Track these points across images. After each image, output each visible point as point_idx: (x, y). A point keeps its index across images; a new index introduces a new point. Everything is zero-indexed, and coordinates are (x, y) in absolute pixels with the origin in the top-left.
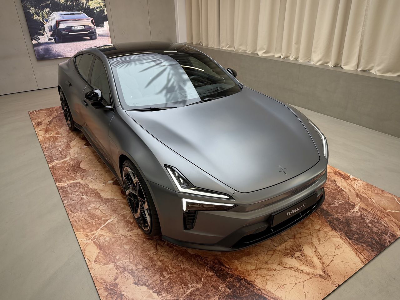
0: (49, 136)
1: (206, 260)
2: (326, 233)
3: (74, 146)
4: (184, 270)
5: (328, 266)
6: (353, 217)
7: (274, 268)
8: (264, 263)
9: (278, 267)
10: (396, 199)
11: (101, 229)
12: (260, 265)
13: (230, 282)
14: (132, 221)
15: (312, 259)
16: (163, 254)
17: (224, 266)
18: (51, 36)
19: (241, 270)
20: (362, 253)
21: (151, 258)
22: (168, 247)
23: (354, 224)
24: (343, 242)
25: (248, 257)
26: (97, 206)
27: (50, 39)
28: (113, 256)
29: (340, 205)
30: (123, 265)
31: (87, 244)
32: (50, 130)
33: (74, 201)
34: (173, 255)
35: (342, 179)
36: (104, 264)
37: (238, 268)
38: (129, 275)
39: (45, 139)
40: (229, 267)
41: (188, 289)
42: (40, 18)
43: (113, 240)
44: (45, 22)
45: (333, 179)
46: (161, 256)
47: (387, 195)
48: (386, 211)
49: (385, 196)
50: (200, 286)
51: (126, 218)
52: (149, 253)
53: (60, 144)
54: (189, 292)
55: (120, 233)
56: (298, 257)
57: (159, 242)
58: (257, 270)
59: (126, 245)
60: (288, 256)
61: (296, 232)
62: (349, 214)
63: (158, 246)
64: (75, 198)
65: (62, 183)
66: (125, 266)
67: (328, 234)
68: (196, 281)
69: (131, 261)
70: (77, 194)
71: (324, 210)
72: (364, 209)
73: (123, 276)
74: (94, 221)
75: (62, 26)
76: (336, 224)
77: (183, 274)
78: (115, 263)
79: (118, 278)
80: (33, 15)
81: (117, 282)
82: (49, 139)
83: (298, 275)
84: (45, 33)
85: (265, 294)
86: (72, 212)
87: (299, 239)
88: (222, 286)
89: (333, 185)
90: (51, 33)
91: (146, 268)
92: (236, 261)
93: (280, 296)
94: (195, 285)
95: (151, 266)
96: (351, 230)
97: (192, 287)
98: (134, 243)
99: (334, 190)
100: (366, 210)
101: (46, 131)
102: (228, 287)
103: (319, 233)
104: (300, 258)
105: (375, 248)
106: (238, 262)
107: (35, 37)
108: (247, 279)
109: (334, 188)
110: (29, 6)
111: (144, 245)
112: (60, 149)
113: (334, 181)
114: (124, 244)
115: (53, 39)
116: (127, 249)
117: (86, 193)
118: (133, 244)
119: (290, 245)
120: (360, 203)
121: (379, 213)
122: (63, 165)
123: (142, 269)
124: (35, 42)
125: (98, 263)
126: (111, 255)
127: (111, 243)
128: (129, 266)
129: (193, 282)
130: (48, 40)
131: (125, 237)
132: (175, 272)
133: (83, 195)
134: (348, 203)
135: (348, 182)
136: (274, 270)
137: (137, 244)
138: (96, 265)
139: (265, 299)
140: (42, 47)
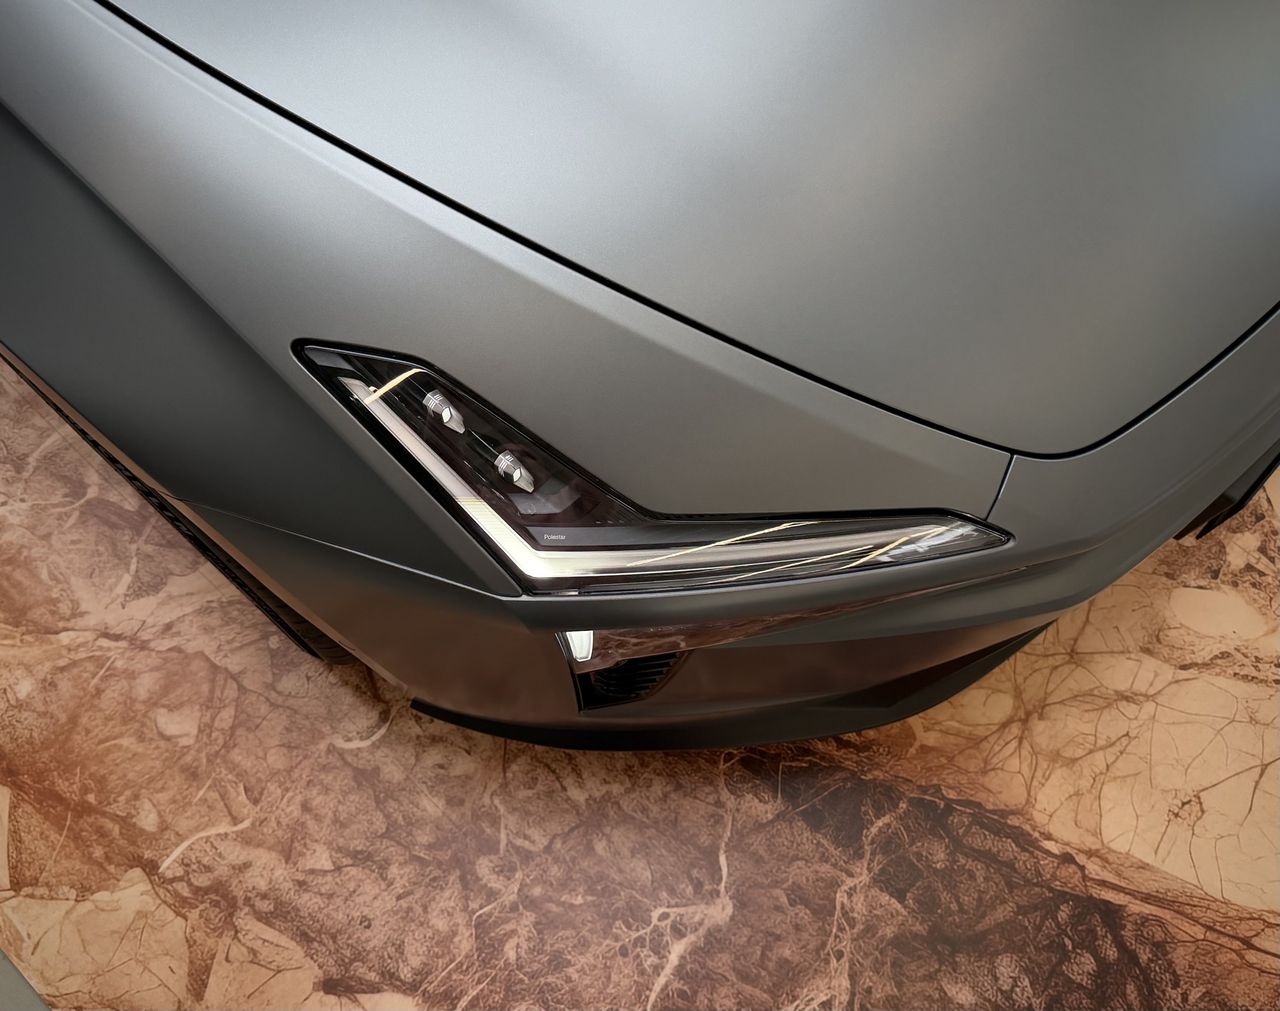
7: (1122, 687)
8: (1059, 660)
9: (1147, 673)
12: (1038, 678)
13: (887, 843)
21: (366, 777)
28: (115, 818)
30: (208, 869)
36: (84, 891)
38: (270, 934)
41: (659, 949)
43: (65, 685)
50: (720, 912)
52: (340, 743)
54: (668, 970)
55: (91, 621)
56: (1249, 568)
58: (1025, 721)
59: (171, 709)
60: (1191, 578)
66: (222, 871)
68: (691, 879)
69: (246, 824)
73: (238, 952)
77: (600, 847)
78: (151, 868)
79: (207, 970)
85: (1103, 883)
88: (850, 882)
91: (362, 858)
94: (691, 909)
97: (678, 932)
98: (213, 681)
102: (882, 881)
104: (1262, 574)
108: (981, 797)
116: (184, 742)
118: (212, 691)
123: (338, 869)
125: (41, 891)
126: (104, 814)
127: (63, 718)
128: (247, 865)
129: (672, 891)
131: (139, 643)
132: (545, 842)
136: (1127, 699)
137: (242, 689)
138: (35, 907)
139: (1112, 915)
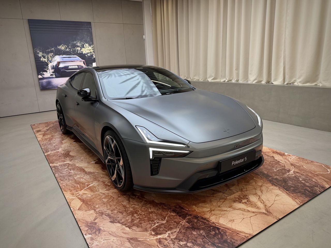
0: (46, 137)
1: (169, 206)
2: (267, 188)
3: (65, 143)
4: (152, 212)
5: (270, 207)
6: (289, 177)
7: (225, 210)
8: (217, 207)
9: (229, 209)
10: (323, 166)
11: (85, 190)
12: (214, 208)
13: (189, 219)
14: (109, 184)
15: (257, 204)
16: (134, 204)
17: (184, 209)
18: (53, 73)
19: (198, 211)
20: (297, 199)
21: (124, 206)
22: (138, 199)
23: (290, 182)
24: (281, 192)
25: (204, 203)
26: (82, 177)
27: (51, 75)
28: (93, 206)
29: (278, 170)
30: (102, 211)
31: (73, 199)
32: (47, 134)
33: (63, 174)
34: (142, 204)
35: (279, 155)
36: (86, 211)
37: (195, 210)
38: (106, 217)
39: (43, 140)
40: (188, 210)
41: (155, 224)
42: (46, 60)
43: (94, 196)
44: (49, 63)
45: (271, 155)
46: (132, 204)
47: (316, 164)
48: (316, 173)
49: (315, 165)
50: (164, 222)
51: (105, 183)
52: (123, 203)
53: (54, 142)
54: (155, 226)
55: (100, 192)
56: (245, 202)
57: (132, 196)
58: (211, 211)
59: (105, 199)
60: (237, 202)
61: (242, 188)
62: (286, 176)
63: (130, 198)
64: (64, 173)
65: (54, 164)
66: (103, 211)
67: (269, 188)
68: (161, 219)
69: (108, 208)
70: (66, 170)
71: (265, 174)
72: (297, 172)
74: (79, 185)
75: (61, 66)
76: (275, 182)
77: (151, 215)
78: (95, 210)
79: (97, 219)
80: (41, 57)
81: (96, 221)
82: (46, 139)
83: (245, 213)
84: (48, 70)
85: (218, 226)
86: (61, 180)
87: (246, 192)
88: (183, 221)
89: (271, 159)
90: (53, 70)
91: (120, 212)
92: (194, 206)
93: (231, 227)
94: (160, 221)
95: (125, 211)
96: (288, 185)
97: (158, 223)
98: (111, 197)
99: (273, 162)
100: (299, 173)
101: (44, 135)
102: (187, 222)
103: (262, 188)
104: (247, 203)
105: (308, 195)
106: (196, 206)
107: (41, 73)
108: (203, 217)
109: (272, 161)
110: (38, 52)
111: (119, 198)
112: (54, 145)
113: (273, 156)
114: (103, 198)
115: (54, 75)
116: (105, 201)
117: (74, 169)
119: (238, 196)
120: (294, 169)
121: (310, 175)
122: (56, 154)
123: (117, 213)
124: (40, 77)
127: (92, 198)
128: (106, 211)
129: (158, 220)
130: (50, 75)
131: (104, 194)
132: (144, 214)
133: (71, 171)
134: (285, 169)
135: (284, 157)
137: (114, 198)
138: (80, 211)
139: (218, 229)
140: (45, 80)
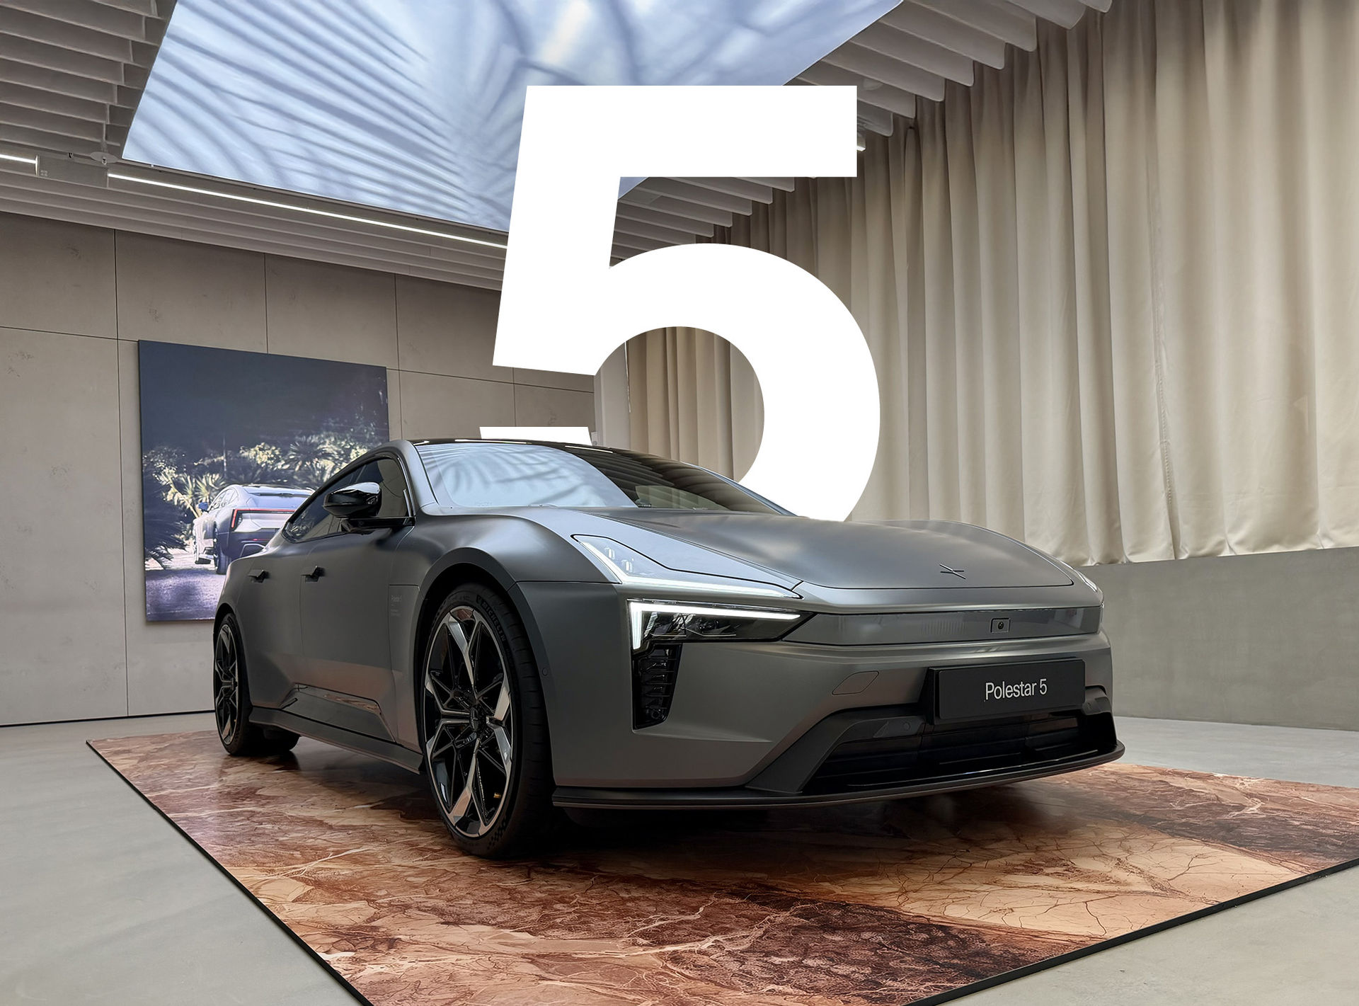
0: (153, 764)
1: (714, 885)
2: (1150, 842)
3: (239, 772)
4: (633, 899)
5: (1170, 880)
6: (1243, 820)
7: (969, 889)
8: (931, 884)
9: (985, 888)
11: (325, 861)
12: (917, 886)
13: (805, 909)
14: (438, 849)
15: (1110, 875)
16: (553, 883)
17: (781, 890)
18: (209, 552)
19: (845, 894)
20: (1291, 861)
21: (508, 890)
22: (571, 874)
23: (1249, 829)
24: (1216, 850)
25: (869, 878)
26: (311, 836)
28: (363, 893)
29: (1192, 807)
30: (403, 902)
31: (266, 882)
32: (158, 758)
34: (589, 883)
35: (1189, 779)
36: (330, 903)
37: (833, 892)
38: (422, 913)
40: (802, 891)
41: (649, 922)
42: (187, 500)
43: (366, 873)
45: (1156, 779)
46: (544, 885)
50: (692, 918)
51: (418, 846)
52: (499, 884)
53: (189, 771)
54: (651, 926)
55: (394, 864)
56: (1056, 873)
57: (540, 869)
58: (905, 893)
59: (416, 877)
60: (1019, 874)
61: (1040, 845)
62: (1227, 817)
63: (533, 873)
64: (231, 829)
65: (186, 814)
66: (410, 903)
67: (1160, 842)
68: (679, 911)
69: (433, 895)
70: (238, 823)
71: (1137, 815)
72: (1278, 810)
73: (402, 916)
74: (297, 853)
75: (247, 526)
76: (1182, 830)
77: (629, 905)
78: (372, 901)
79: (379, 918)
80: (168, 488)
81: (376, 924)
82: (152, 767)
85: (941, 922)
87: (1055, 852)
88: (777, 915)
89: (1157, 786)
90: (210, 543)
91: (489, 903)
92: (826, 884)
93: (1001, 923)
94: (674, 916)
95: (510, 899)
96: (1241, 835)
97: (663, 920)
98: (444, 874)
99: (1165, 791)
100: (1284, 810)
102: (798, 916)
103: (1126, 843)
104: (1064, 874)
106: (834, 884)
107: (157, 551)
108: (869, 904)
109: (1162, 790)
110: (162, 465)
111: (483, 875)
112: (188, 777)
113: (1161, 781)
114: (408, 876)
116: (416, 882)
117: (274, 822)
118: (441, 875)
119: (1022, 860)
120: (1263, 804)
121: (1334, 813)
122: (195, 794)
124: (152, 565)
125: (308, 903)
126: (358, 892)
127: (359, 877)
128: (425, 902)
129: (665, 913)
130: (197, 563)
131: (413, 867)
132: (598, 903)
133: (261, 825)
134: (1220, 805)
135: (1210, 781)
138: (300, 905)
139: (944, 929)
140: (171, 582)
